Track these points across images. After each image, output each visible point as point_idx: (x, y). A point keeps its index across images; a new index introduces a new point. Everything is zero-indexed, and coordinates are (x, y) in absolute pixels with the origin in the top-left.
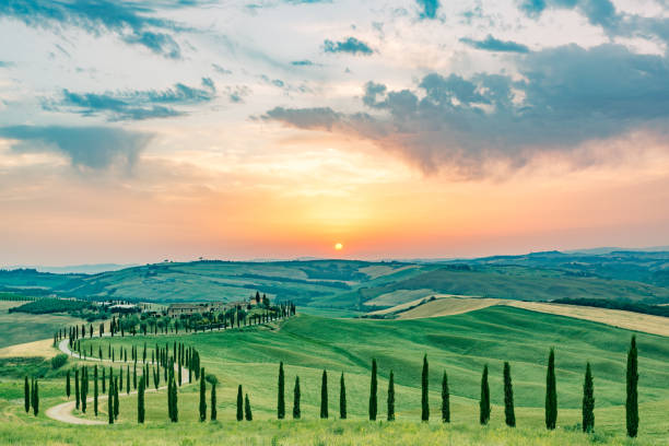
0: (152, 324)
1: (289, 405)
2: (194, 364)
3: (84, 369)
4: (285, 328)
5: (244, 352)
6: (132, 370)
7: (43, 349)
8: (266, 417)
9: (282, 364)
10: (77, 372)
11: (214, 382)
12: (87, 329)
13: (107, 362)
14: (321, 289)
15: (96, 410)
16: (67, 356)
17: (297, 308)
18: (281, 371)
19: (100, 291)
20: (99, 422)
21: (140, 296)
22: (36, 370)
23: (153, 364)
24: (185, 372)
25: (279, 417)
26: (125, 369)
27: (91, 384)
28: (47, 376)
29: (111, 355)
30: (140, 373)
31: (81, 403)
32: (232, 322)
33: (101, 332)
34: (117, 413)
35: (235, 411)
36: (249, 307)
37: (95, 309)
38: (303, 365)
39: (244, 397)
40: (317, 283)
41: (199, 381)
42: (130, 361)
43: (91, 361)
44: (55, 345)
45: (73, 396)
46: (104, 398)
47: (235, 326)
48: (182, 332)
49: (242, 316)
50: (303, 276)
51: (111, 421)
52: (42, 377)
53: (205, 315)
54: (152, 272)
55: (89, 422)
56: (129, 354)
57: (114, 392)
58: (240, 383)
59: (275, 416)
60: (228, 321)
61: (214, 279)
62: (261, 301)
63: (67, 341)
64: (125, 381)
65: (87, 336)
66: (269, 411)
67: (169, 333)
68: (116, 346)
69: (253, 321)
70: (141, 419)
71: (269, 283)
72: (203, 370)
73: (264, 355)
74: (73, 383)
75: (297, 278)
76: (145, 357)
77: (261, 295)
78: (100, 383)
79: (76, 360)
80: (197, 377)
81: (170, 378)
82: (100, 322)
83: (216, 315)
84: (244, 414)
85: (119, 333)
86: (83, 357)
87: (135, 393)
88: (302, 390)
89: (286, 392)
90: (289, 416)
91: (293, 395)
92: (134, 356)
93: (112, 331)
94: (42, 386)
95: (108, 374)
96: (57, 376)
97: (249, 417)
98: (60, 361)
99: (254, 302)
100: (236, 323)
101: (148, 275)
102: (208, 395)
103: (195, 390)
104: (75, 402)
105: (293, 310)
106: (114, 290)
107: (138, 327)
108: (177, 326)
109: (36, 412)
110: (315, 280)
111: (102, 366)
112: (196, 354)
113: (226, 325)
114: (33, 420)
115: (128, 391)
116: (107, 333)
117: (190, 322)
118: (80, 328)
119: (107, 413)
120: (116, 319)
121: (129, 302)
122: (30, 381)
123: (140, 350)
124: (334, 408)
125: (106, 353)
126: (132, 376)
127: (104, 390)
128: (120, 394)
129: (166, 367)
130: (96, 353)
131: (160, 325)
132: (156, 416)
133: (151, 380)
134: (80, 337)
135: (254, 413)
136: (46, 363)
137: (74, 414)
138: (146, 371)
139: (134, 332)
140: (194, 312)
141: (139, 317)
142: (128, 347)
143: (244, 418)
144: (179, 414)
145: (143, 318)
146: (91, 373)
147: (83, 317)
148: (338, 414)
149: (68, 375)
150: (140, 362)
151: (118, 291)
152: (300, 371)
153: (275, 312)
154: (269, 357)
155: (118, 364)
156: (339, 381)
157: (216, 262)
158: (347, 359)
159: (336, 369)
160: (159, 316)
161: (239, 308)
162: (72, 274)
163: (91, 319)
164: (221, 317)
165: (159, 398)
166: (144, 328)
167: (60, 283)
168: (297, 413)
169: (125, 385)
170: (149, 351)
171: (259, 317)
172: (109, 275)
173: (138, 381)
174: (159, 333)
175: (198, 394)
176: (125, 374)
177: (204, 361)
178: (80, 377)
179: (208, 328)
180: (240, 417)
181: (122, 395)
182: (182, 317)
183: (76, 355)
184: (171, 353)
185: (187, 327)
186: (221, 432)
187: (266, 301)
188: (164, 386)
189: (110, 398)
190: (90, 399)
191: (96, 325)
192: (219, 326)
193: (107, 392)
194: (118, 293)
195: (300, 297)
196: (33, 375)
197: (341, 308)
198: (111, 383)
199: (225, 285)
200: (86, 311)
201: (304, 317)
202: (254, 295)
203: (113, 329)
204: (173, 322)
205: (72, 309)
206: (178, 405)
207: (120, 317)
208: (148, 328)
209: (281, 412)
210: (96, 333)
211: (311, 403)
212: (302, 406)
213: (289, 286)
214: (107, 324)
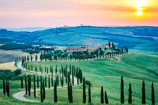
0: (59, 56)
1: (126, 97)
2: (79, 76)
3: (29, 76)
4: (123, 59)
5: (103, 71)
6: (51, 77)
7: (10, 66)
8: (115, 102)
9: (122, 77)
10: (26, 77)
11: (89, 84)
12: (30, 58)
13: (39, 73)
14: (141, 41)
15: (35, 96)
16: (21, 70)
17: (128, 49)
18: (122, 81)
19: (35, 41)
20: (36, 101)
21: (53, 42)
22: (8, 76)
23: (61, 75)
24: (75, 79)
25: (122, 103)
26: (47, 77)
27: (32, 83)
28: (12, 79)
29: (41, 70)
30: (54, 79)
31: (28, 92)
32: (97, 56)
33: (36, 59)
34: (44, 97)
35: (100, 99)
36: (105, 49)
37: (33, 48)
38: (132, 78)
39: (104, 92)
40: (138, 38)
41: (82, 84)
42: (50, 73)
43: (32, 73)
44: (16, 65)
45: (24, 89)
46: (38, 90)
47: (99, 58)
48: (73, 60)
49: (102, 53)
51: (42, 101)
52: (10, 79)
53: (84, 52)
55: (32, 101)
56: (49, 70)
57: (43, 87)
58: (102, 85)
59: (119, 102)
60: (95, 55)
61: (88, 35)
62: (111, 46)
63: (21, 63)
64: (47, 82)
65: (30, 61)
66: (116, 99)
67: (67, 60)
68: (43, 66)
69: (107, 55)
70: (56, 100)
71: (114, 37)
72: (84, 78)
73: (113, 72)
74: (24, 82)
75: (128, 35)
76: (56, 71)
77: (111, 43)
78: (36, 83)
79: (25, 72)
80: (81, 82)
81: (68, 81)
82: (35, 54)
83: (90, 52)
84: (104, 100)
85: (44, 60)
86: (28, 71)
87: (52, 88)
88: (133, 90)
90: (126, 102)
91: (128, 92)
92: (52, 71)
93: (41, 59)
94: (11, 83)
95: (40, 79)
97: (107, 102)
98: (18, 72)
99: (107, 47)
100: (99, 56)
101: (57, 32)
102: (87, 90)
103: (80, 88)
104: (25, 91)
105: (127, 51)
106: (41, 39)
107: (53, 57)
108: (71, 57)
109: (8, 95)
110: (138, 36)
111: (37, 75)
112: (80, 71)
113: (94, 57)
114: (7, 99)
115: (49, 87)
116: (39, 60)
117: (78, 55)
118: (26, 57)
119: (40, 97)
120: (43, 53)
121: (48, 45)
122: (5, 81)
123: (54, 68)
125: (38, 69)
126: (51, 80)
127: (38, 87)
128: (46, 89)
129: (66, 76)
130: (34, 69)
131: (63, 56)
132: (62, 100)
133: (60, 82)
134: (27, 61)
135: (109, 100)
136: (12, 73)
138: (57, 78)
139: (51, 60)
140: (79, 50)
141: (53, 52)
143: (105, 102)
144: (73, 99)
145: (55, 53)
146: (32, 78)
147: (28, 52)
148: (151, 102)
149: (21, 79)
150: (54, 74)
151: (43, 40)
153: (118, 52)
154: (116, 73)
155: (44, 75)
156: (151, 86)
158: (154, 75)
159: (149, 80)
160: (62, 52)
161: (101, 49)
164: (92, 53)
165: (64, 91)
166: (55, 58)
167: (17, 36)
168: (130, 101)
169: (47, 84)
170: (58, 68)
171: (110, 53)
172: (39, 32)
173: (54, 82)
174: (63, 60)
175: (82, 90)
176: (47, 79)
177: (84, 74)
178: (27, 80)
179: (86, 58)
180: (102, 102)
181: (47, 89)
182: (74, 53)
183: (25, 70)
184: (68, 70)
185: (76, 58)
187: (114, 46)
188: (66, 86)
189: (41, 90)
190: (32, 90)
191: (34, 55)
192: (91, 58)
193: (40, 87)
195: (130, 44)
196: (7, 78)
197: (151, 50)
198: (41, 83)
199: (94, 38)
200: (29, 49)
201: (133, 54)
202: (108, 43)
203: (42, 58)
204: (69, 55)
205: (23, 48)
206: (73, 95)
207: (45, 52)
208: (58, 58)
209: (122, 100)
210: (34, 60)
211: (137, 96)
212: (133, 98)
213: (125, 39)
214: (39, 55)
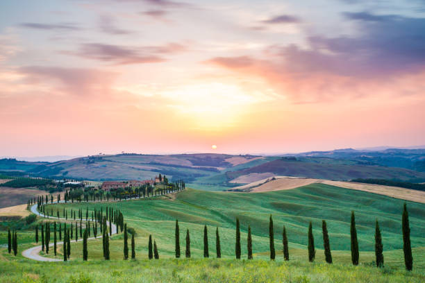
0: (91, 194)
1: (183, 248)
2: (119, 221)
3: (48, 224)
4: (179, 197)
5: (152, 214)
6: (79, 225)
7: (20, 211)
8: (168, 256)
9: (177, 221)
10: (43, 226)
11: (133, 233)
12: (49, 198)
13: (62, 220)
14: (201, 172)
15: (55, 252)
16: (36, 216)
17: (186, 184)
18: (177, 226)
19: (58, 173)
20: (57, 260)
21: (83, 176)
22: (15, 225)
23: (93, 221)
24: (114, 227)
25: (177, 257)
26: (74, 224)
27: (52, 234)
28: (23, 228)
29: (65, 215)
30: (84, 227)
31: (45, 247)
32: (144, 194)
33: (58, 199)
34: (69, 253)
35: (147, 253)
36: (155, 184)
37: (54, 184)
38: (191, 222)
39: (153, 243)
40: (198, 168)
41: (123, 232)
42: (78, 219)
43: (52, 219)
44: (28, 208)
45: (40, 242)
46: (60, 243)
47: (146, 196)
48: (111, 200)
49: (150, 190)
50: (189, 164)
51: (65, 259)
52: (19, 229)
53: (126, 189)
54: (91, 161)
55: (51, 260)
56: (77, 215)
57: (67, 240)
58: (151, 233)
59: (174, 256)
60: (142, 193)
61: (132, 166)
62: (163, 180)
63: (36, 206)
64: (74, 232)
65: (49, 202)
66: (170, 252)
67: (103, 200)
68: (68, 209)
69: (157, 193)
70: (85, 257)
71: (167, 168)
72: (126, 225)
73: (166, 215)
74: (40, 234)
75: (186, 165)
76: (87, 216)
77: (163, 176)
78: (58, 234)
79: (42, 218)
81: (104, 230)
82: (58, 193)
83: (134, 189)
84: (154, 255)
85: (70, 201)
86: (46, 216)
87: (81, 240)
88: (191, 238)
89: (181, 240)
90: (183, 256)
91: (185, 242)
92: (80, 216)
93: (65, 199)
94: (20, 235)
95: (63, 227)
96: (29, 229)
97: (157, 257)
98: (31, 219)
99: (158, 181)
100: (146, 194)
101: (89, 162)
102: (129, 242)
103: (120, 239)
104: (41, 246)
105: (184, 186)
106: (67, 172)
107: (83, 197)
108: (108, 196)
109: (16, 253)
110: (197, 167)
111: (59, 223)
112: (121, 215)
113: (140, 196)
114: (13, 259)
115: (77, 239)
116: (62, 201)
117: (117, 193)
118: (45, 197)
119: (63, 254)
120: (68, 191)
121: (76, 180)
122: (11, 233)
123: (84, 212)
124: (213, 250)
125: (61, 214)
126: (79, 229)
127: (60, 239)
128: (71, 241)
129: (101, 223)
130: (55, 214)
131: (97, 195)
132: (95, 256)
133: (92, 232)
134: (45, 203)
135: (160, 254)
136: (22, 220)
137: (41, 254)
138: (88, 225)
139: (80, 200)
140: (119, 187)
141: (83, 190)
142: (76, 210)
143: (154, 257)
144: (111, 255)
145: (85, 191)
146: (52, 227)
147: (46, 190)
148: (215, 255)
149: (36, 228)
150: (84, 219)
151: (69, 173)
152: (189, 226)
153: (172, 187)
154: (169, 217)
155: (69, 221)
156: (215, 233)
157: (133, 154)
158: (220, 218)
159: (213, 224)
160: (96, 190)
161: (148, 184)
162: (39, 162)
163: (52, 191)
164: (136, 190)
165: (97, 244)
166: (86, 198)
167: (31, 168)
168: (188, 253)
169: (74, 235)
170: (90, 212)
171: (161, 190)
172: (63, 163)
173: (83, 232)
174: (97, 201)
175: (123, 241)
176: (75, 228)
177: (126, 219)
178: (44, 230)
179: (129, 197)
180: (150, 256)
181: (72, 241)
182: (112, 190)
183: (43, 215)
184: (104, 214)
185: (115, 197)
186: (138, 267)
187: (166, 180)
188: (100, 236)
189: (65, 244)
190: (51, 245)
191: (55, 195)
192: (135, 196)
193: (63, 240)
194: (69, 175)
195: (188, 178)
196: (14, 228)
197: (214, 185)
198: (65, 234)
199: (139, 169)
200: (48, 186)
201: (191, 190)
202: (158, 176)
204: (105, 193)
205: (40, 185)
206: (110, 248)
207: (71, 190)
208: (89, 198)
209: (178, 253)
210: (55, 201)
211: (197, 247)
212: (192, 249)
213: (180, 170)
214: (62, 195)
